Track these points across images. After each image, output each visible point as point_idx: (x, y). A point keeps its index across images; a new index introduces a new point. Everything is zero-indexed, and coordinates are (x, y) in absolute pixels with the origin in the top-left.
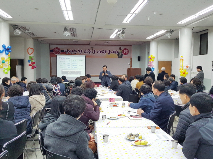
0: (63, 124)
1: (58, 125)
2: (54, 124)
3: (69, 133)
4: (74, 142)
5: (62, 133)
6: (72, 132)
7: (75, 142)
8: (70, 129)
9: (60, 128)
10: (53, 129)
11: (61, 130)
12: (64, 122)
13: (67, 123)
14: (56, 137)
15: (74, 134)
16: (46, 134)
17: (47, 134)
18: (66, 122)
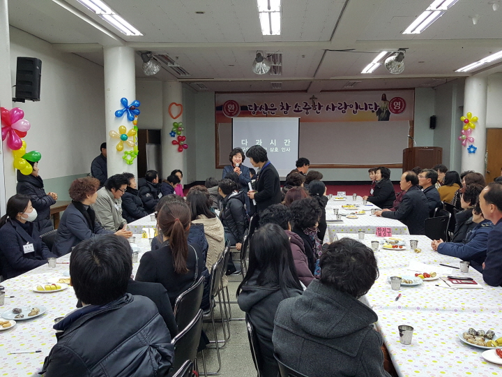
0: (320, 305)
1: (308, 305)
2: (297, 302)
3: (337, 331)
4: (348, 353)
5: (320, 328)
6: (345, 329)
7: (351, 355)
8: (338, 321)
9: (312, 313)
10: (295, 315)
11: (316, 319)
12: (321, 299)
13: (330, 303)
14: (303, 335)
15: (348, 335)
16: (277, 323)
17: (281, 325)
18: (327, 302)
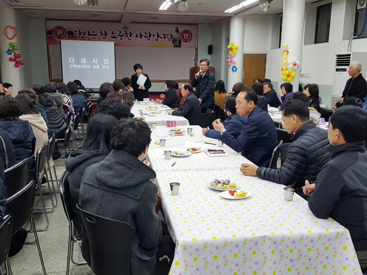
0: (117, 167)
1: (108, 167)
2: (100, 166)
3: (128, 183)
4: (135, 198)
5: (116, 182)
6: (133, 182)
7: (136, 198)
8: (129, 177)
9: (111, 173)
10: (99, 174)
11: (114, 176)
12: (118, 163)
13: (124, 165)
14: (106, 188)
15: (136, 186)
16: (85, 181)
17: (87, 182)
18: (122, 164)
